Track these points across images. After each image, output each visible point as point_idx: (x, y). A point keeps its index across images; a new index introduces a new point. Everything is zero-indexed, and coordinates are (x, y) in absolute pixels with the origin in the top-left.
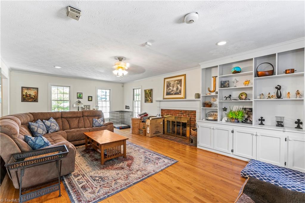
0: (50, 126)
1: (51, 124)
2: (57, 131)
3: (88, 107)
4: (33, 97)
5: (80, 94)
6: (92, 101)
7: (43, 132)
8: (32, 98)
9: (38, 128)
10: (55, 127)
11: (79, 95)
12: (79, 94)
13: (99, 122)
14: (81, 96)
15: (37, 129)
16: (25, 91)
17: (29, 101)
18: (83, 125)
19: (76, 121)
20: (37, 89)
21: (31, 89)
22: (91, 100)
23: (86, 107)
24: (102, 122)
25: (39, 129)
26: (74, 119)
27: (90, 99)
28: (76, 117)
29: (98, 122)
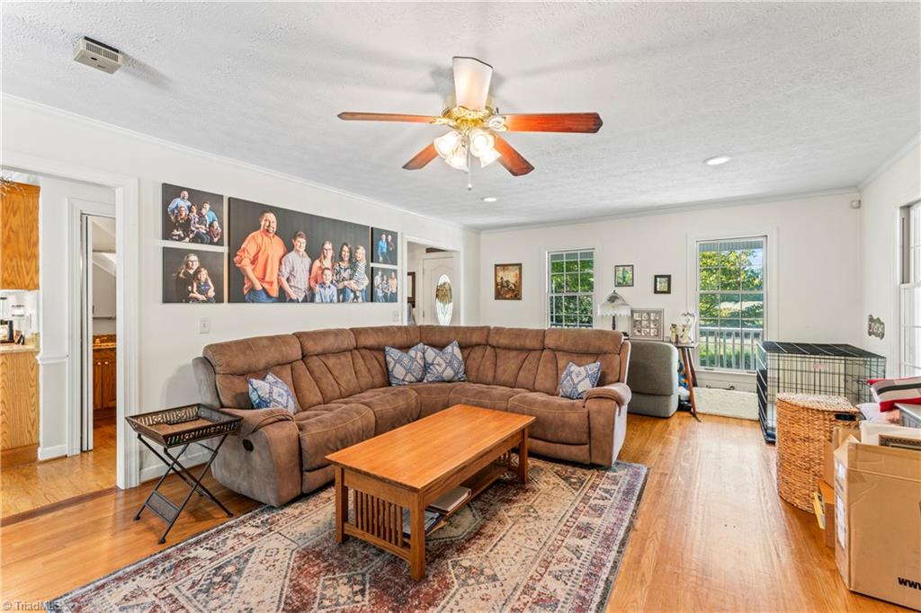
0: (432, 364)
1: (435, 358)
2: (444, 381)
3: (652, 315)
4: (513, 287)
5: (624, 270)
6: (669, 292)
7: (406, 375)
8: (511, 290)
9: (395, 364)
10: (440, 370)
11: (620, 274)
12: (621, 268)
13: (576, 381)
14: (629, 276)
15: (394, 367)
16: (501, 274)
17: (507, 296)
18: (532, 378)
19: (512, 361)
20: (520, 265)
21: (511, 267)
22: (666, 290)
23: (645, 315)
24: (587, 380)
25: (398, 365)
26: (513, 354)
27: (662, 285)
28: (521, 349)
29: (572, 378)
